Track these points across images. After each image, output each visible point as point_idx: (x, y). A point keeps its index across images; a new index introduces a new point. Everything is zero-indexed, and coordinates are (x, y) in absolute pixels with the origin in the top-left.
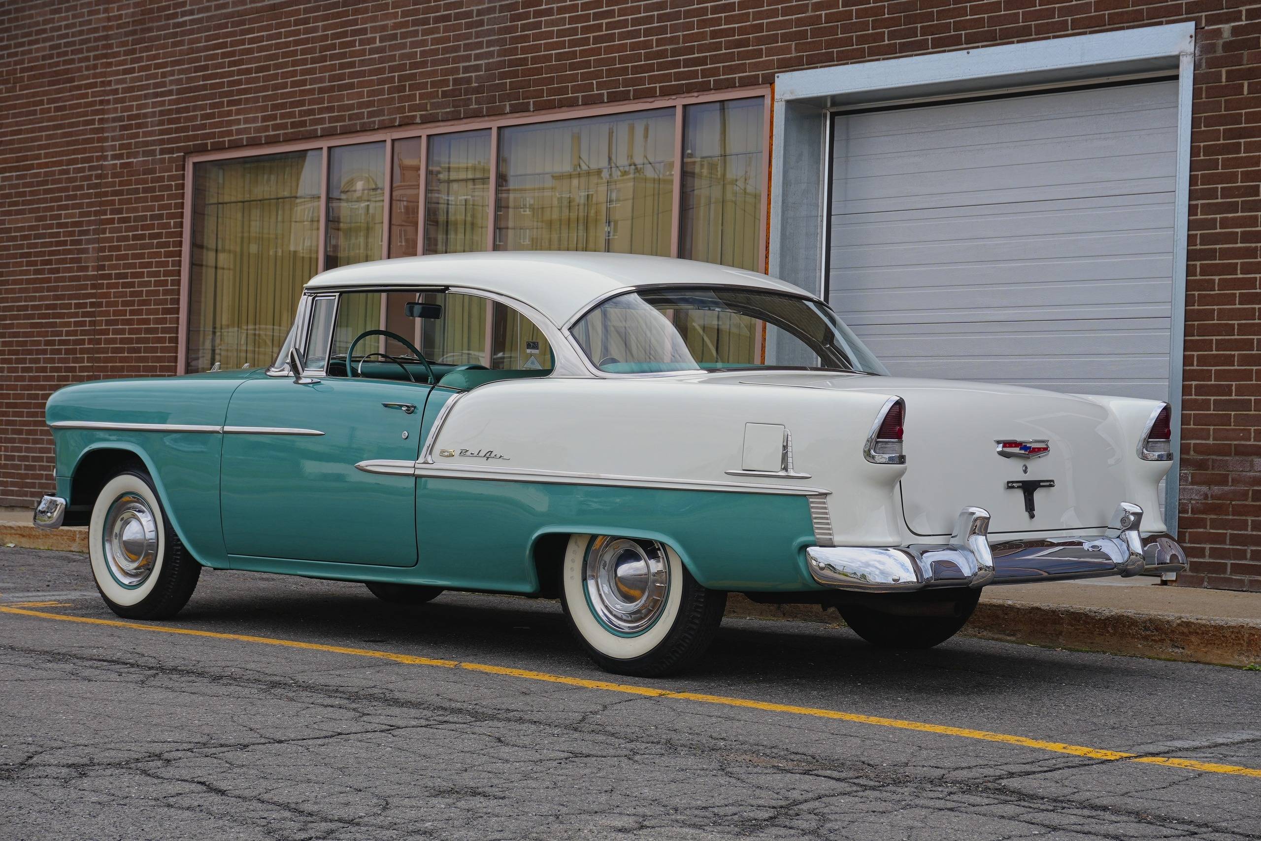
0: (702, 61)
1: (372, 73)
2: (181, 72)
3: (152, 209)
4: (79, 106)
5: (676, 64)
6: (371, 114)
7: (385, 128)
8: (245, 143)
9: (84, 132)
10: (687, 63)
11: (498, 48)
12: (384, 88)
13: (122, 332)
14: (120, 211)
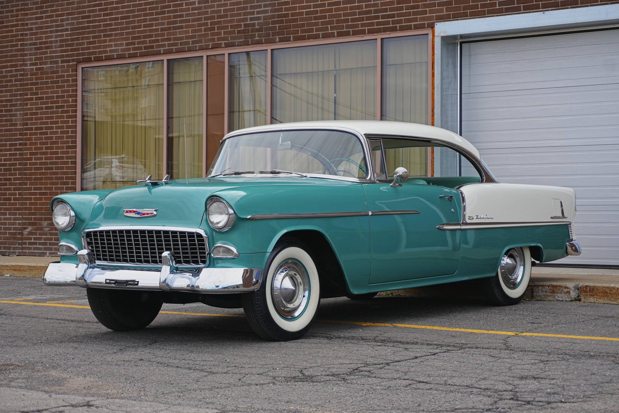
0: (393, 16)
1: (193, 20)
2: (72, 19)
3: (57, 92)
4: (7, 37)
5: (378, 17)
6: (193, 42)
7: (203, 49)
8: (115, 57)
9: (11, 51)
10: (383, 17)
11: (271, 8)
12: (202, 29)
13: (41, 159)
14: (37, 94)
